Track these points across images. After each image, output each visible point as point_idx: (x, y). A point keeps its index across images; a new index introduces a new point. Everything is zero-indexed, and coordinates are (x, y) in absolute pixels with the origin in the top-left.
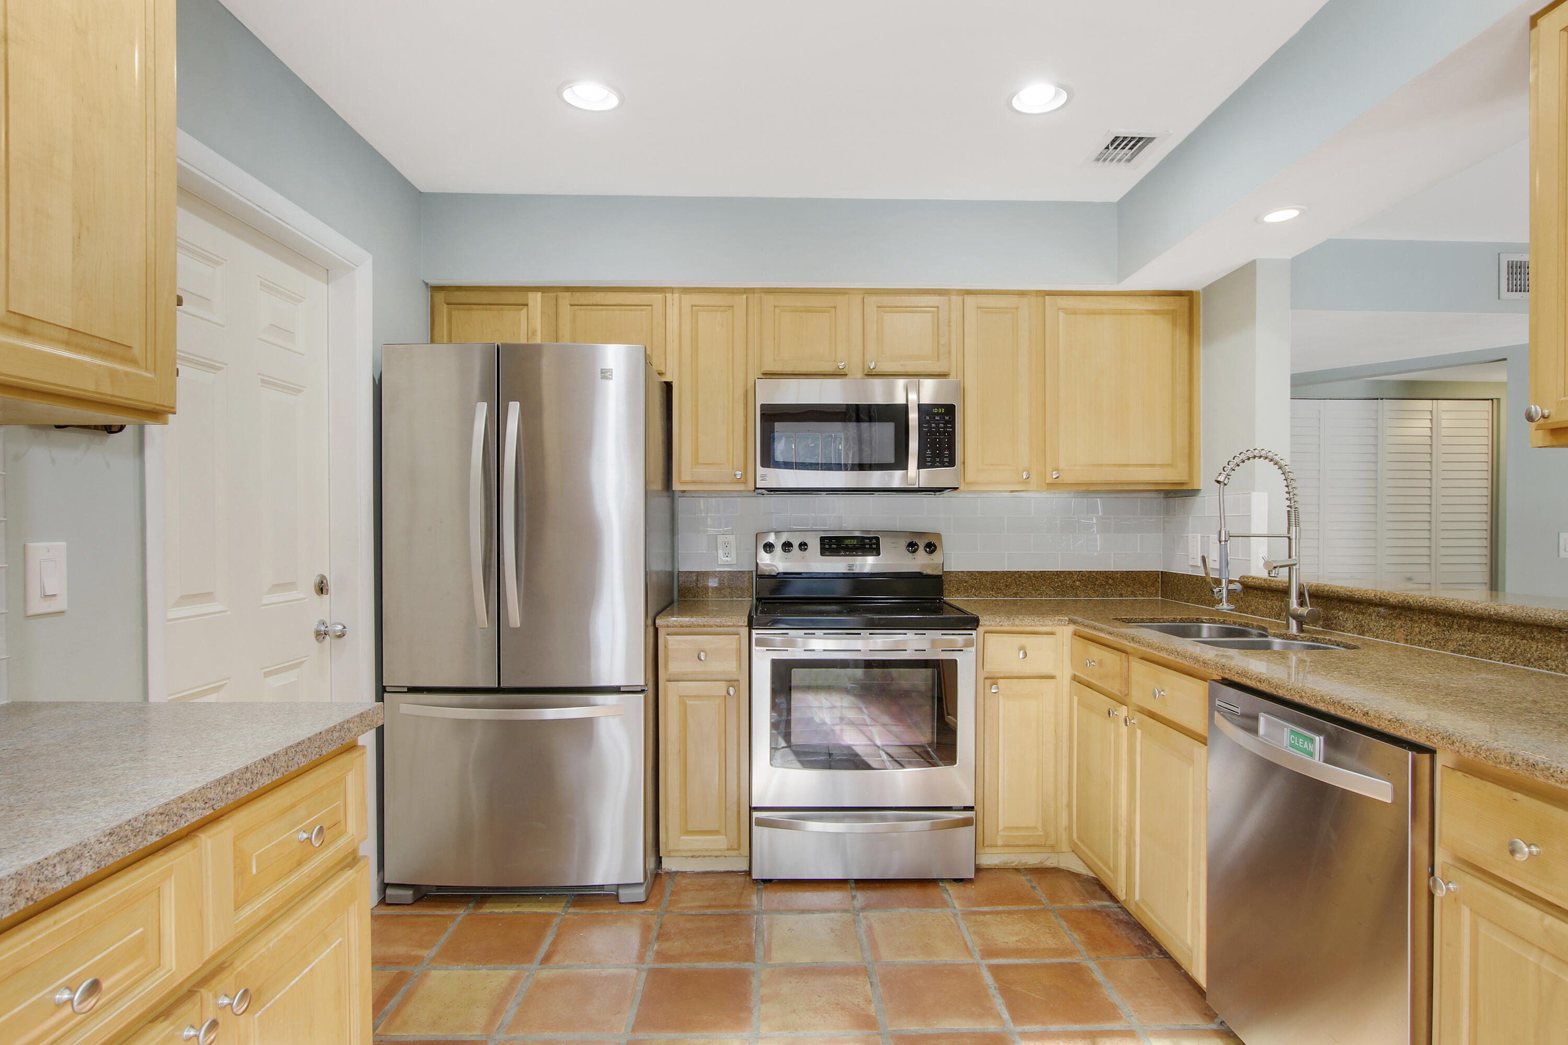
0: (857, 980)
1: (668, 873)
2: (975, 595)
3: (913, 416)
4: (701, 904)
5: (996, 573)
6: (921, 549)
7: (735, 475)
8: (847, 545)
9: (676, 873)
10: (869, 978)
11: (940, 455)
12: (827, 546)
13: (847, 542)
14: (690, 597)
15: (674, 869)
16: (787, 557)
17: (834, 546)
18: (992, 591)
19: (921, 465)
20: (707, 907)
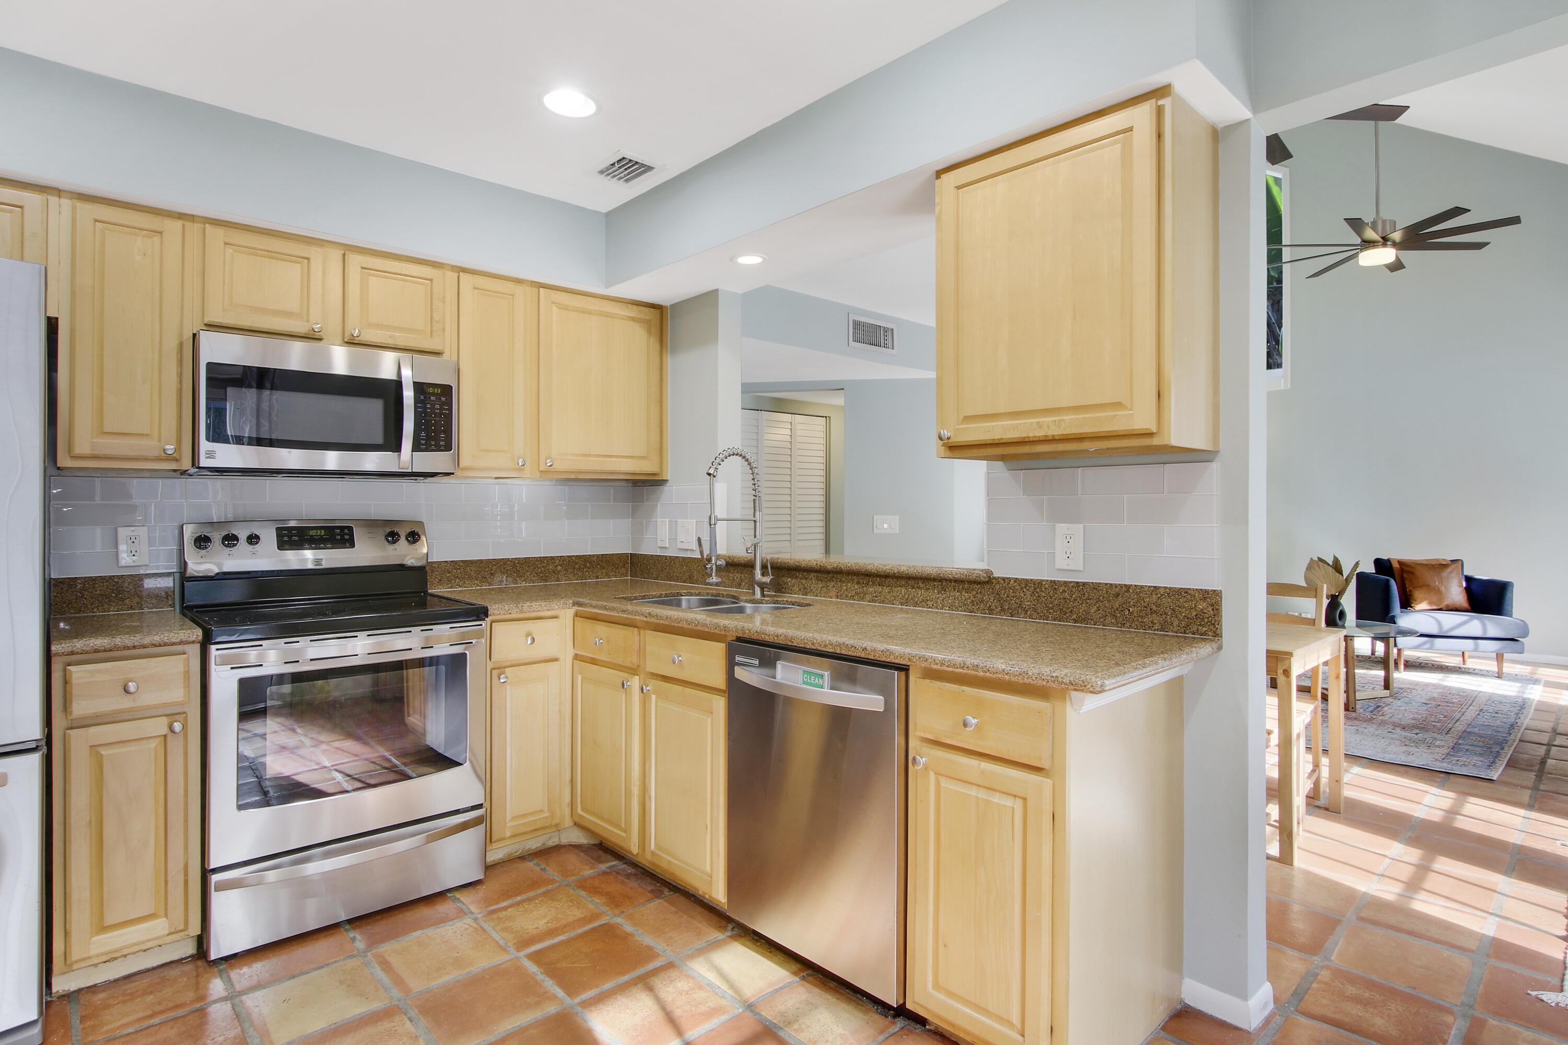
0: (394, 1022)
1: (64, 996)
2: (459, 586)
3: (408, 394)
4: (141, 1015)
5: (481, 561)
6: (403, 538)
7: (164, 450)
8: (312, 536)
9: (79, 991)
10: (405, 1014)
11: (437, 439)
12: (286, 539)
13: (312, 533)
14: (71, 613)
15: (73, 989)
16: (230, 553)
17: (296, 538)
18: (477, 580)
19: (416, 447)
20: (151, 1016)
